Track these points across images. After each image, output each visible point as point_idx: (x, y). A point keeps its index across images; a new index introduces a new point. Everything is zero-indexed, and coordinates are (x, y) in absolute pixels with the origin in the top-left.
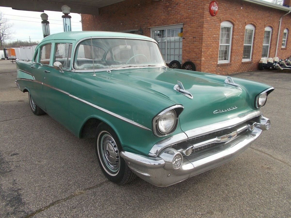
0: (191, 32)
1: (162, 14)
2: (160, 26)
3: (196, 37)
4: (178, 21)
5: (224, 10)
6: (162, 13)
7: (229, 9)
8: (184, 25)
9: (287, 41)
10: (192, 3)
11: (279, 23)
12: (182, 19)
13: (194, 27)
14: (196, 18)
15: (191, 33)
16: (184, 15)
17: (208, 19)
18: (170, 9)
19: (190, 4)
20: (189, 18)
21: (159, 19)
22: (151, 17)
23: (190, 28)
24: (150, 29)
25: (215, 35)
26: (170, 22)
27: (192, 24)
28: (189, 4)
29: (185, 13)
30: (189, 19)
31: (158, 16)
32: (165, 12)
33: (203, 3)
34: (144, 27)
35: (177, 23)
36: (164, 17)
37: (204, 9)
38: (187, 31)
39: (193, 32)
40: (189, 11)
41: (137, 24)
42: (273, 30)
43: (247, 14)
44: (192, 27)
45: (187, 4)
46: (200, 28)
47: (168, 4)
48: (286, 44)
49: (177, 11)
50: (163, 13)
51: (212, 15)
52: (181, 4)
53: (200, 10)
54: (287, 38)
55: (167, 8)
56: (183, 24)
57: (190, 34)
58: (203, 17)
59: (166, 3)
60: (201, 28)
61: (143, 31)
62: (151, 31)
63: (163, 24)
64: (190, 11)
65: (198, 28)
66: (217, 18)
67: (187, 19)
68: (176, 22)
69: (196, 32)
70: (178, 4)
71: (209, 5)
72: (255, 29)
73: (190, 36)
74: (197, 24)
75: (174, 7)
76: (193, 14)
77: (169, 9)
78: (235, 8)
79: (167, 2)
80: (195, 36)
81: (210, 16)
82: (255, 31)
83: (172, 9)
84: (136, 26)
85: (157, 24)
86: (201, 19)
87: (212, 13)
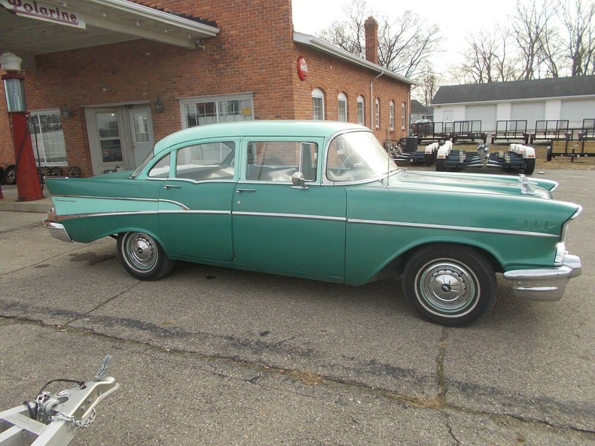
0: (272, 107)
1: (205, 75)
2: (203, 96)
3: (282, 115)
4: (241, 88)
5: (313, 70)
6: (205, 71)
7: (318, 69)
8: (256, 95)
9: (380, 116)
10: (266, 57)
11: (370, 89)
12: (249, 85)
13: (276, 99)
14: (278, 83)
15: (271, 109)
16: (254, 78)
17: (298, 85)
18: (224, 65)
19: (265, 59)
20: (265, 84)
21: (199, 84)
22: (180, 78)
23: (267, 100)
24: (178, 100)
25: (307, 112)
26: (225, 89)
27: (272, 93)
28: (261, 59)
29: (255, 74)
30: (264, 86)
31: (197, 78)
32: (213, 70)
33: (288, 60)
34: (166, 97)
35: (240, 92)
36: (211, 80)
37: (291, 69)
38: (261, 105)
39: (274, 108)
40: (262, 71)
41: (147, 91)
42: (364, 100)
43: (337, 76)
44: (273, 99)
45: (257, 59)
46: (287, 100)
47: (218, 57)
48: (380, 122)
49: (239, 71)
50: (207, 72)
51: (302, 79)
52: (245, 57)
53: (283, 70)
54: (380, 113)
55: (216, 64)
56: (254, 93)
57: (268, 111)
58: (292, 82)
59: (214, 55)
60: (290, 101)
61: (164, 104)
62: (180, 105)
63: (210, 93)
64: (264, 70)
65: (283, 101)
66: (307, 84)
67: (260, 84)
68: (238, 89)
69: (280, 107)
70: (238, 57)
71: (296, 62)
72: (348, 100)
73: (270, 114)
74: (281, 93)
75: (230, 62)
76: (271, 77)
77: (221, 65)
78: (324, 67)
79: (215, 53)
80: (280, 113)
81: (300, 81)
82: (348, 103)
83: (228, 66)
84: (145, 94)
85: (195, 92)
86: (288, 85)
87: (302, 76)
